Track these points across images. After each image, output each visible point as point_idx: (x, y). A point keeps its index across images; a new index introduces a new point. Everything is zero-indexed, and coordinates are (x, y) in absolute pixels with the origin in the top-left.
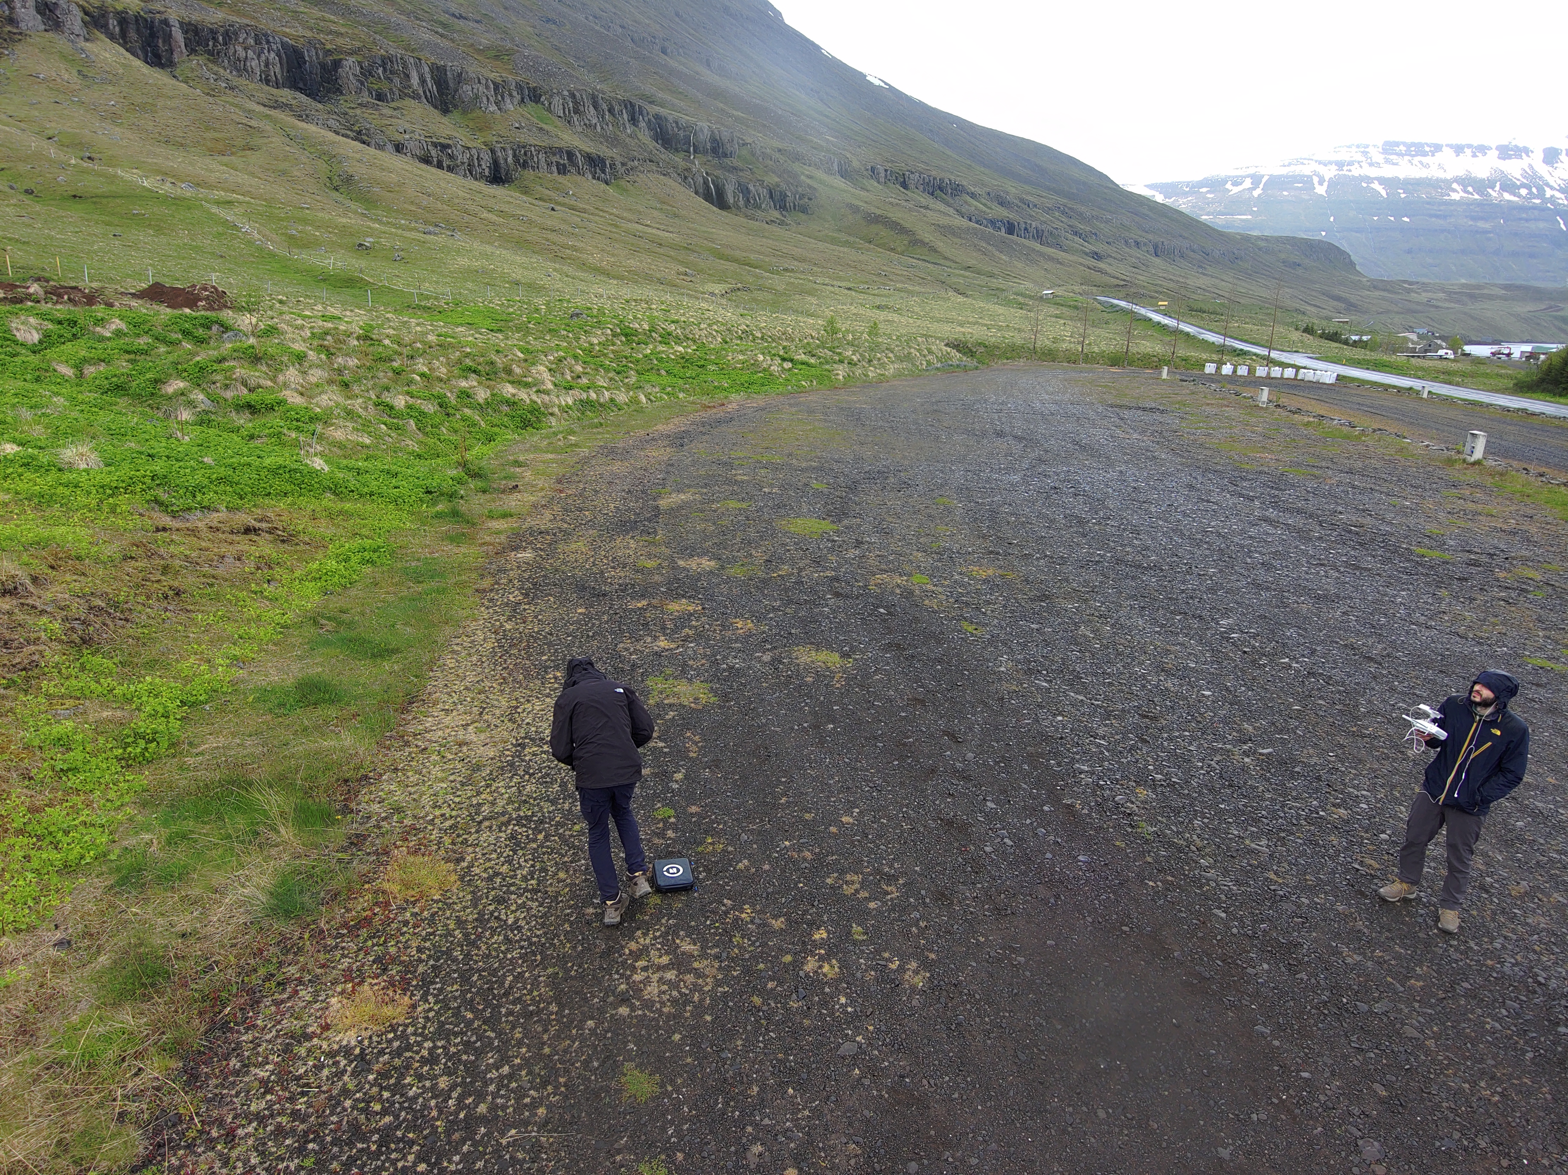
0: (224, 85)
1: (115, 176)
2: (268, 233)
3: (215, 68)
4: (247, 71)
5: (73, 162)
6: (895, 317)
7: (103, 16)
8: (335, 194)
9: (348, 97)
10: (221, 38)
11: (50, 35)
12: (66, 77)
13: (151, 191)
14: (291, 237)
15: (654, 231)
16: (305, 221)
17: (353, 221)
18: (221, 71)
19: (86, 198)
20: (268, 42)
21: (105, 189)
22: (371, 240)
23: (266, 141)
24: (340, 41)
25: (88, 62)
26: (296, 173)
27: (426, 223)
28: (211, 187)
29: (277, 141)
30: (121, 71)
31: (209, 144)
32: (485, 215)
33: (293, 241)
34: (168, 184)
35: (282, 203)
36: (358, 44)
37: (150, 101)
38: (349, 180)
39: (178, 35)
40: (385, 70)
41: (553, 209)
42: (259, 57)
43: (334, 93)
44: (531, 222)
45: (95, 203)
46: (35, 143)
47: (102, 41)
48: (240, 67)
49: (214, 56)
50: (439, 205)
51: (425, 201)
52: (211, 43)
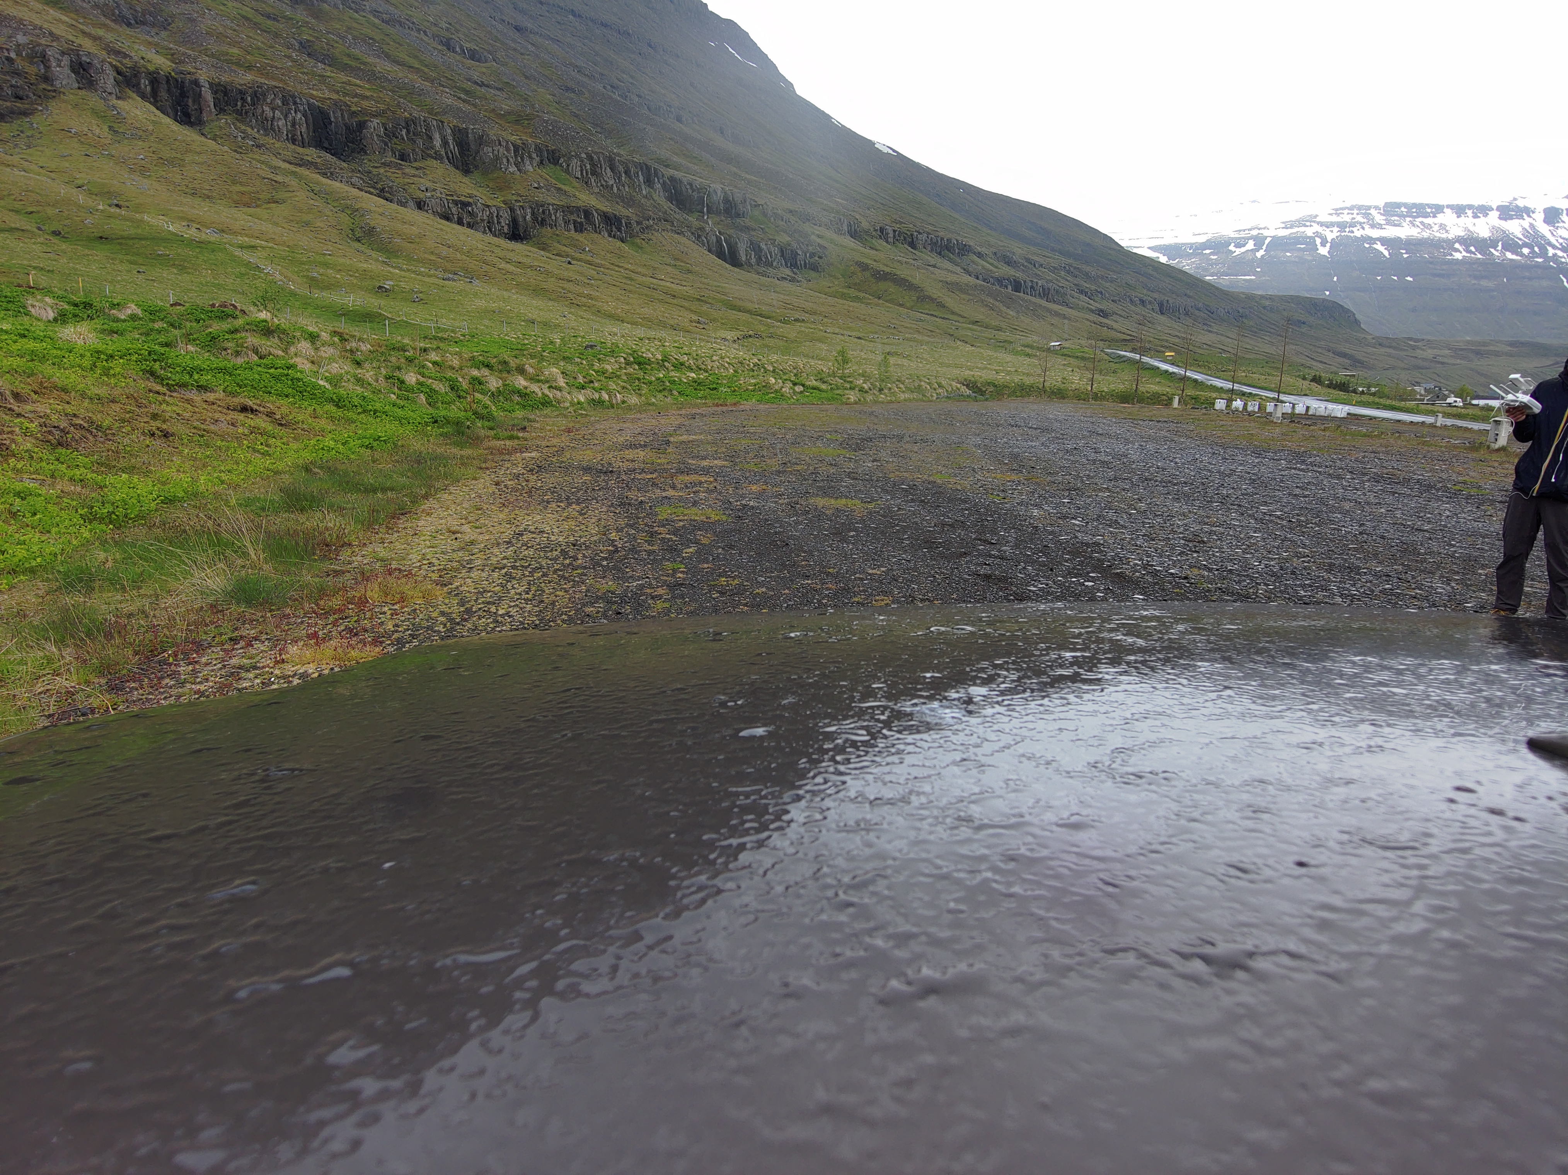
0: (251, 143)
1: (142, 221)
2: (289, 275)
3: (243, 127)
4: (274, 131)
5: (101, 207)
6: (905, 362)
7: (135, 76)
8: (357, 245)
9: (371, 157)
10: (249, 98)
11: (83, 93)
12: (97, 131)
13: (177, 235)
14: (313, 279)
15: (668, 284)
16: (326, 265)
17: (374, 267)
18: (249, 130)
19: (112, 239)
20: (295, 103)
21: (132, 231)
22: (391, 283)
23: (291, 194)
24: (365, 103)
25: (120, 118)
26: (318, 224)
27: (445, 271)
28: (235, 233)
29: (302, 195)
30: (151, 128)
31: (235, 197)
32: (503, 265)
33: (313, 283)
34: (194, 230)
35: (304, 249)
36: (382, 107)
37: (179, 156)
38: (370, 232)
39: (208, 96)
40: (408, 132)
41: (569, 263)
42: (286, 117)
43: (358, 153)
44: (548, 273)
45: (120, 244)
46: (64, 191)
47: (133, 99)
48: (267, 126)
49: (242, 115)
50: (459, 255)
51: (445, 251)
52: (239, 103)
